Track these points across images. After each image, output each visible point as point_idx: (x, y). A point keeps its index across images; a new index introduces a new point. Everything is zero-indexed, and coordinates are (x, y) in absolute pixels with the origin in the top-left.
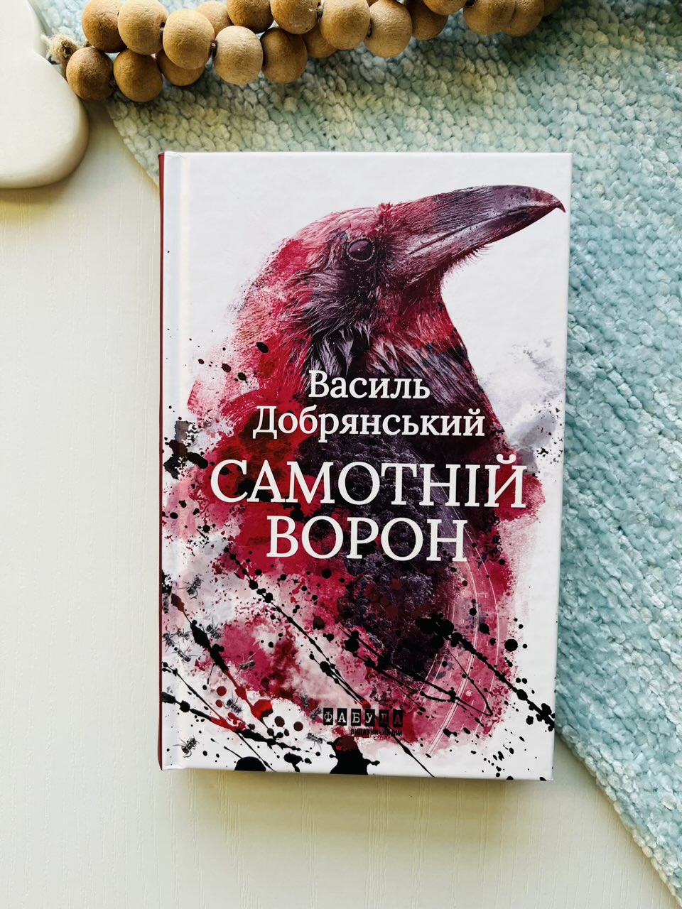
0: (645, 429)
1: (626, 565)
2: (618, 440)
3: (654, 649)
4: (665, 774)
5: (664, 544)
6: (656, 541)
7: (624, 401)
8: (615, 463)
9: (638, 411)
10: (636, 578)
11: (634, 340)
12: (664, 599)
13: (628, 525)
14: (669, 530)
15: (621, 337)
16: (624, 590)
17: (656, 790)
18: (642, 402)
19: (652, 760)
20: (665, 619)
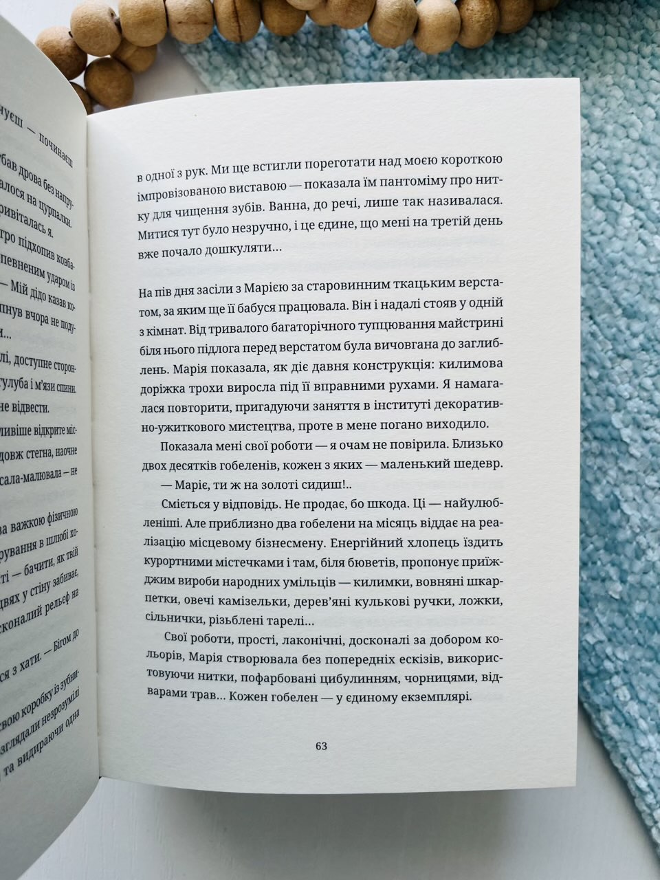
0: (626, 221)
1: (595, 352)
2: (597, 229)
3: (613, 439)
4: (613, 565)
5: (635, 335)
6: (628, 333)
7: (607, 192)
8: (592, 252)
9: (620, 203)
10: (604, 367)
11: (621, 132)
12: (630, 389)
13: (599, 315)
14: (642, 322)
15: (609, 128)
16: (590, 378)
17: (603, 580)
18: (625, 194)
19: (602, 551)
20: (629, 409)
